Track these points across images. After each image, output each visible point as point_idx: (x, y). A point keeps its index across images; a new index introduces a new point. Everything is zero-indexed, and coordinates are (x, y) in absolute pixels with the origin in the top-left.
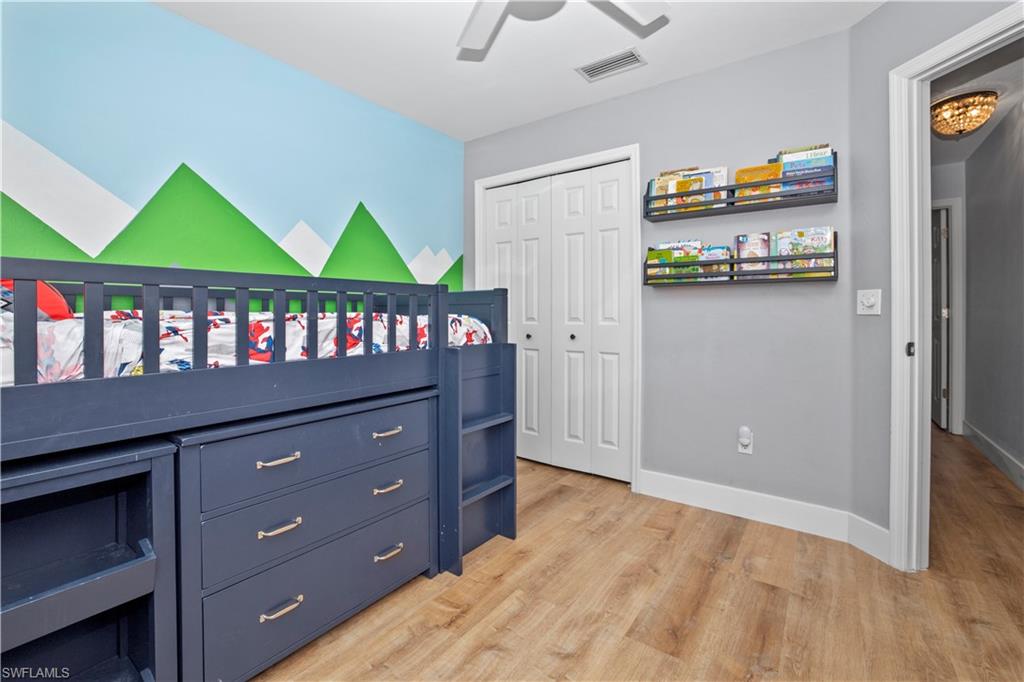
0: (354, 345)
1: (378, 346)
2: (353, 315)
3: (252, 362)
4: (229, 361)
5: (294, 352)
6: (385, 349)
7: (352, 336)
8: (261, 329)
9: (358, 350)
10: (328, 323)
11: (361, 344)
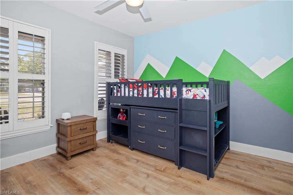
0: (156, 95)
1: (161, 96)
2: (156, 88)
3: (139, 96)
4: (136, 96)
5: (145, 96)
6: (163, 97)
7: (156, 93)
8: (140, 91)
9: (157, 96)
10: (151, 90)
11: (157, 95)
